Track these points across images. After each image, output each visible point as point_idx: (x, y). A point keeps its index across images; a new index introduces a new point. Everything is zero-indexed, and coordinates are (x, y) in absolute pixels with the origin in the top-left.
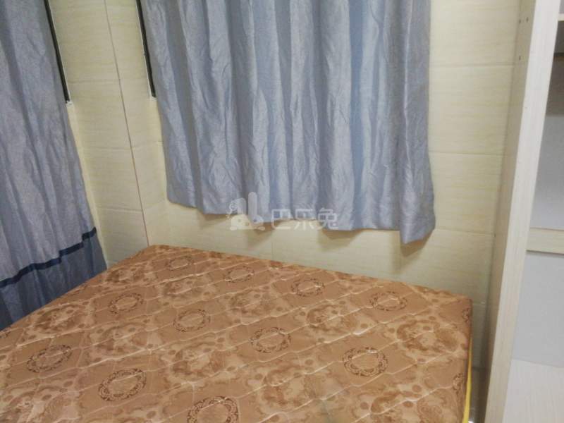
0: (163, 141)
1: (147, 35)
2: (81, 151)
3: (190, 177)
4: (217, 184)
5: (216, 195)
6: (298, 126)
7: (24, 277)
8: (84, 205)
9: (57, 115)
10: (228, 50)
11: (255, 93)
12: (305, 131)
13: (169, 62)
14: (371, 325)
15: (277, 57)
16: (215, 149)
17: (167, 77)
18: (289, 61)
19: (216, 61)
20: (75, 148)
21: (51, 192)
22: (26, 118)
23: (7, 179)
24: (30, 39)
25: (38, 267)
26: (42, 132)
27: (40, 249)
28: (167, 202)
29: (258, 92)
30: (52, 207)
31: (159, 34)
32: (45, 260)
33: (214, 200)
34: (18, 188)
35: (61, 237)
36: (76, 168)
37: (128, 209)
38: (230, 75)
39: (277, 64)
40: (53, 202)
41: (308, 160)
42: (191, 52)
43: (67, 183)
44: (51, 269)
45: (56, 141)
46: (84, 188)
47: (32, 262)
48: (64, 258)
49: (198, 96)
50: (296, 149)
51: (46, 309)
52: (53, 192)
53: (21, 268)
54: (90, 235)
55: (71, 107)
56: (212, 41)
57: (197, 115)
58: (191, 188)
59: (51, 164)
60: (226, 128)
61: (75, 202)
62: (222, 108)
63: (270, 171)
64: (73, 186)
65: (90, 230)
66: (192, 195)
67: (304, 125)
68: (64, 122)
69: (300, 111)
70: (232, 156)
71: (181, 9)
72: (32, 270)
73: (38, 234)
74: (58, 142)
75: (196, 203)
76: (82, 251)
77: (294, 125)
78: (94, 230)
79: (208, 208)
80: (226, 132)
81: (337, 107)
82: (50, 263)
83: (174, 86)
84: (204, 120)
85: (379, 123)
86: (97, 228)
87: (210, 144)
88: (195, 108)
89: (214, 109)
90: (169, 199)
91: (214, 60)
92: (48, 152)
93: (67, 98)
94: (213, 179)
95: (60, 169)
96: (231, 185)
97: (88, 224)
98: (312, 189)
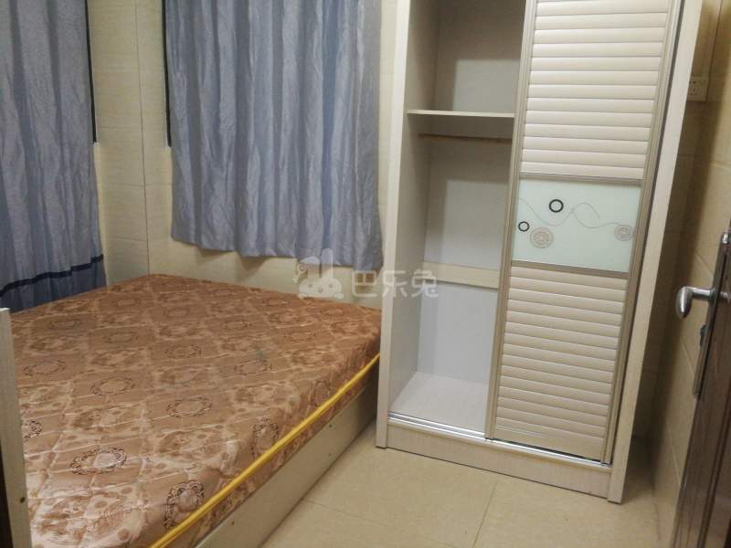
0: (173, 185)
1: (170, 94)
2: (100, 186)
3: (192, 216)
4: (215, 222)
5: (213, 231)
6: (284, 177)
7: (39, 282)
8: (97, 233)
9: (86, 152)
10: (234, 114)
11: (251, 147)
12: (289, 183)
13: (186, 118)
14: (315, 321)
15: (271, 122)
16: (217, 193)
17: (183, 130)
18: (280, 126)
19: (224, 122)
20: (95, 183)
21: (72, 215)
22: (62, 150)
23: (40, 196)
24: (74, 88)
25: (51, 275)
26: (72, 164)
27: (56, 261)
28: (170, 239)
29: (254, 146)
30: (71, 228)
31: (180, 95)
32: (58, 270)
33: (212, 238)
34: (47, 205)
35: (74, 254)
36: (94, 198)
37: (136, 240)
38: (234, 132)
39: (271, 128)
40: (72, 223)
41: (290, 206)
42: (205, 111)
43: (85, 210)
44: (62, 279)
45: (82, 173)
46: (98, 218)
47: (47, 271)
48: (74, 273)
49: (207, 148)
50: (281, 198)
51: (60, 301)
52: (73, 215)
53: (38, 273)
54: (98, 259)
55: (97, 147)
56: (222, 104)
57: (204, 164)
58: (193, 226)
59: (75, 191)
60: (227, 176)
61: (90, 227)
62: (225, 159)
63: (259, 212)
64: (90, 214)
65: (98, 255)
66: (193, 233)
67: (289, 178)
68: (90, 158)
69: (286, 167)
70: (230, 199)
71: (200, 79)
72: (46, 277)
73: (56, 246)
74: (83, 174)
75: (196, 240)
76: (89, 271)
77: (282, 177)
78: (102, 257)
79: (205, 244)
80: (226, 179)
81: (311, 164)
82: (62, 274)
83: (187, 138)
84: (209, 167)
85: (344, 179)
86: (105, 255)
87: (213, 189)
88: (203, 157)
89: (218, 158)
90: (172, 236)
91: (222, 119)
92: (74, 181)
93: (95, 140)
94: (212, 218)
95: (82, 196)
96: (227, 226)
97: (97, 250)
98: (293, 232)
